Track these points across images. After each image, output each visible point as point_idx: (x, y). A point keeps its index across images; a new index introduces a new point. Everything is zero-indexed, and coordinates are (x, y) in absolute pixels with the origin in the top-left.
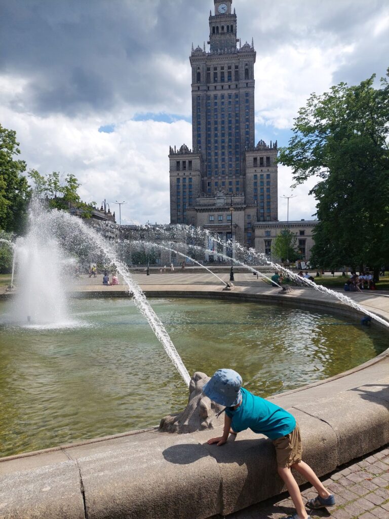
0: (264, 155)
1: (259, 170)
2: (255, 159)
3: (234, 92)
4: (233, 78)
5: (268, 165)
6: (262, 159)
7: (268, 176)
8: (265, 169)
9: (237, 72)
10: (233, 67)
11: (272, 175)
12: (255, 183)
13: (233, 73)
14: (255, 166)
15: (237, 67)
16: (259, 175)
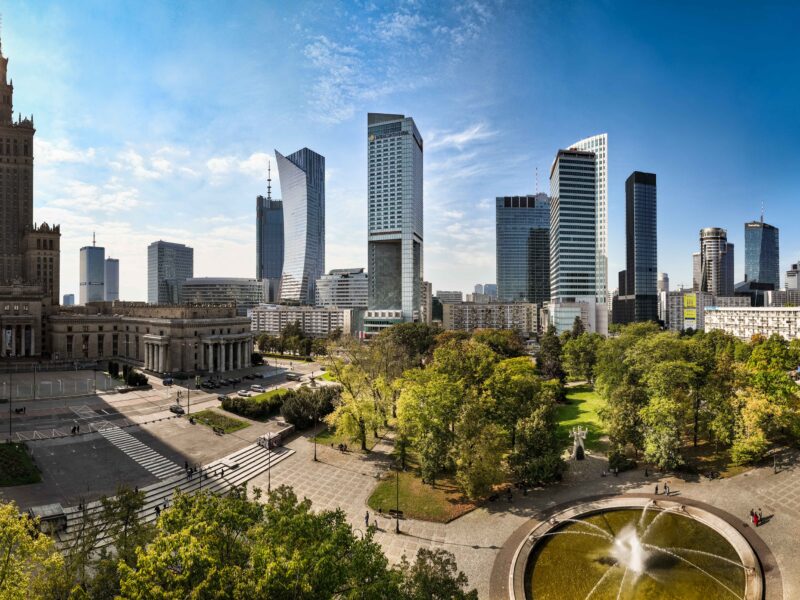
0: (48, 237)
1: (42, 252)
2: (39, 241)
3: (13, 166)
4: (12, 152)
5: (51, 248)
6: (45, 241)
7: (51, 260)
8: (48, 252)
9: (16, 147)
10: (12, 141)
11: (55, 258)
12: (39, 266)
13: (12, 147)
14: (39, 248)
15: (15, 141)
16: (42, 257)
